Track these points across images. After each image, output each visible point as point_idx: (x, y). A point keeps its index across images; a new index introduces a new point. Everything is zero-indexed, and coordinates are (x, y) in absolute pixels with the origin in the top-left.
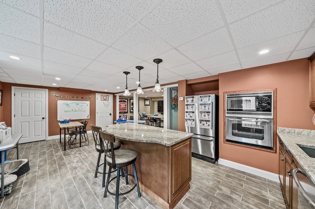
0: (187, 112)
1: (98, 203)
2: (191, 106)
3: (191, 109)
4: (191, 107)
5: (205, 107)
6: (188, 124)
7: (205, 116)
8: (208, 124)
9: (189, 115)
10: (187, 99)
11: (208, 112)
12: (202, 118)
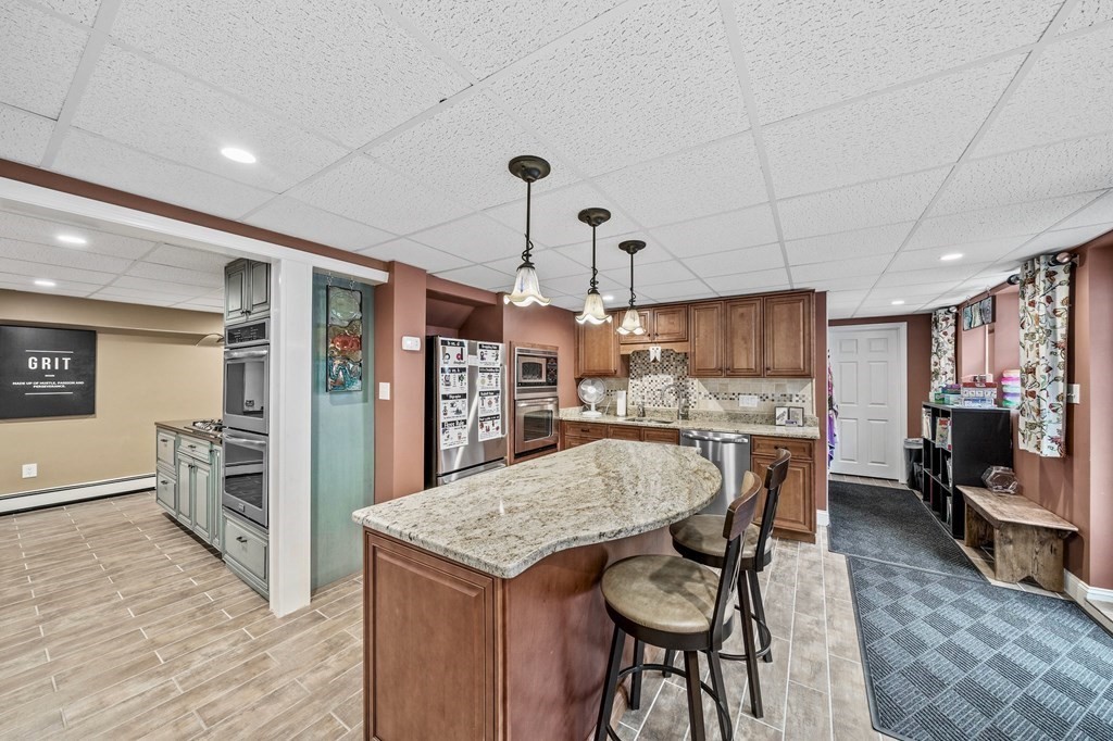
0: (445, 397)
1: (789, 720)
2: (457, 375)
3: (458, 384)
4: (457, 379)
5: (490, 377)
6: (450, 441)
7: (490, 403)
8: (496, 426)
9: (452, 405)
10: (444, 349)
11: (496, 393)
12: (484, 410)
